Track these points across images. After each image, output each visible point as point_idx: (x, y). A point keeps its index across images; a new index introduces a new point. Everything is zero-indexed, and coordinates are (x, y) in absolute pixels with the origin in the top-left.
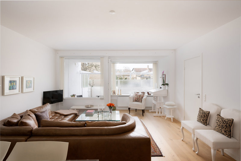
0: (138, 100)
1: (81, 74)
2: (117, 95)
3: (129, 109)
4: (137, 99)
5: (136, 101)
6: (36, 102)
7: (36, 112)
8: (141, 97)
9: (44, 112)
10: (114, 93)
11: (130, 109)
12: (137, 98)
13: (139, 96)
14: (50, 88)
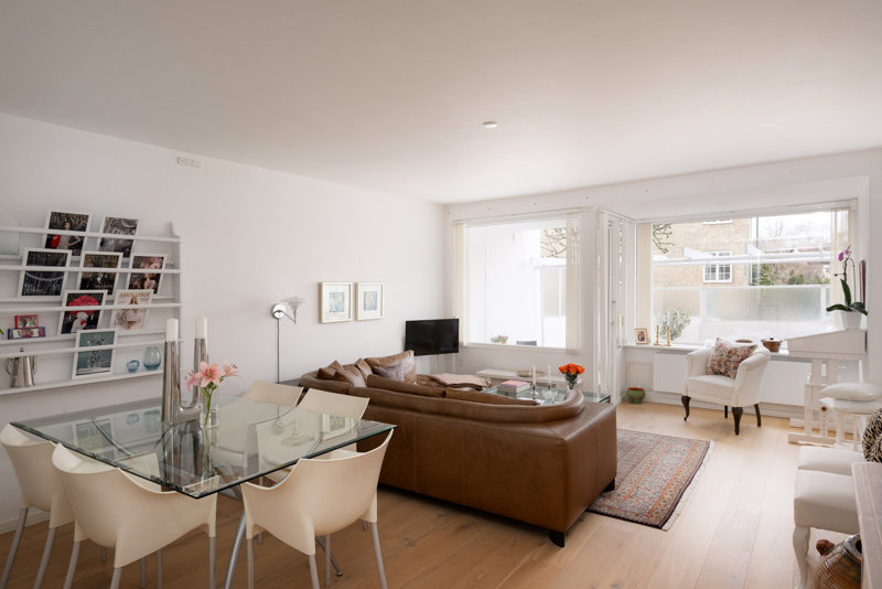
0: (722, 370)
1: (538, 271)
2: (651, 345)
3: (686, 400)
4: (720, 365)
5: (716, 373)
6: (386, 341)
7: (377, 365)
8: (734, 358)
9: (393, 367)
10: (643, 339)
11: (691, 404)
12: (719, 362)
13: (730, 352)
14: (427, 312)
